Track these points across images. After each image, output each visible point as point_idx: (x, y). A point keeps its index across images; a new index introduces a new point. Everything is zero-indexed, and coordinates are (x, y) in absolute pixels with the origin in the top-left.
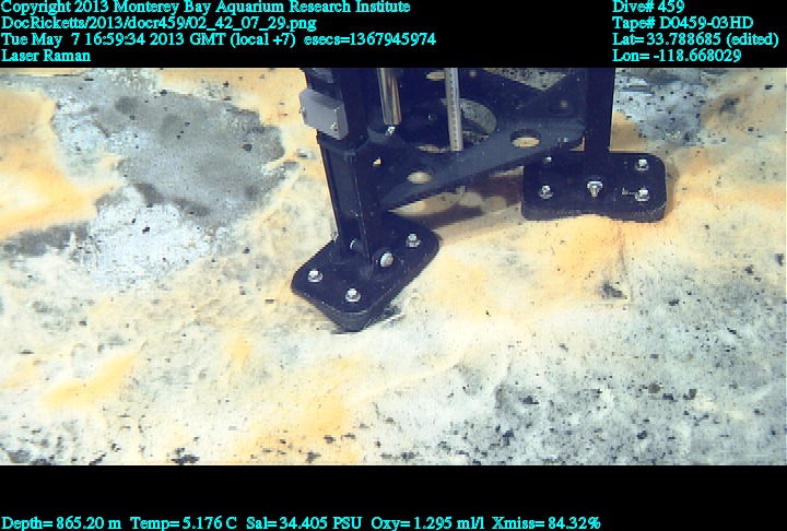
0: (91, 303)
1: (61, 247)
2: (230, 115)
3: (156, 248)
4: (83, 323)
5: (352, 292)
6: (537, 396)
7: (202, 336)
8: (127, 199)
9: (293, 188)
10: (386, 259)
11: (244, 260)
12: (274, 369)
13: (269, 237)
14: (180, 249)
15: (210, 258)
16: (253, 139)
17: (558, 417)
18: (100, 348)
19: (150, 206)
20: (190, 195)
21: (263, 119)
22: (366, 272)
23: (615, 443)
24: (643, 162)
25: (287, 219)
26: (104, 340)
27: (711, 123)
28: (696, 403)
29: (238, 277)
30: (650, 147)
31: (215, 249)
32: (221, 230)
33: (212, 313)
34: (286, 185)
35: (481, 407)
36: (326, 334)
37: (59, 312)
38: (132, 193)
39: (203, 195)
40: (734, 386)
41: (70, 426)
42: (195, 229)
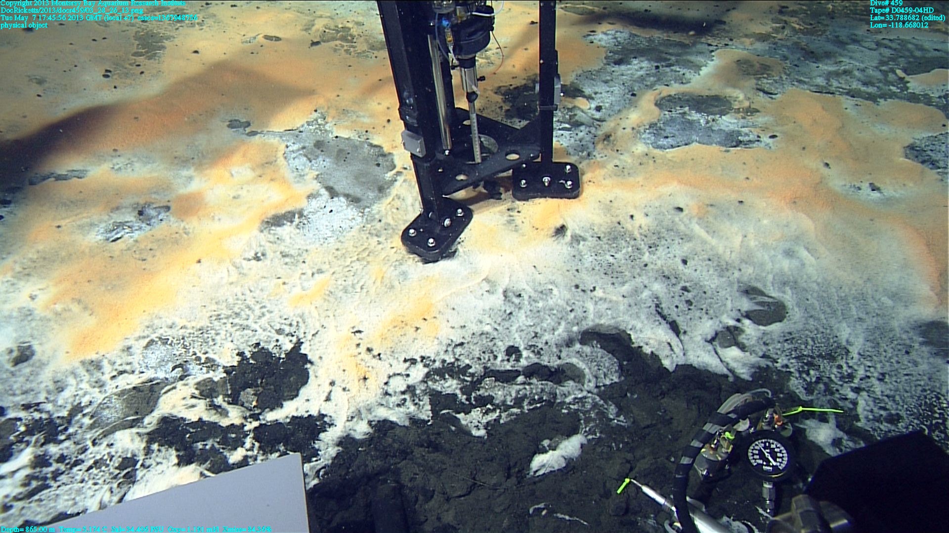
0: (307, 251)
1: (292, 222)
2: (369, 148)
3: (337, 220)
4: (304, 262)
5: (431, 240)
6: (523, 294)
7: (361, 267)
8: (321, 195)
9: (401, 185)
10: (447, 222)
11: (379, 226)
12: (396, 283)
13: (390, 213)
14: (347, 221)
15: (362, 225)
16: (381, 160)
17: (533, 303)
18: (313, 274)
19: (332, 198)
20: (351, 192)
21: (386, 149)
22: (438, 230)
23: (560, 316)
24: (568, 167)
25: (399, 203)
26: (315, 270)
27: (600, 146)
28: (595, 293)
29: (377, 235)
30: (572, 159)
31: (365, 221)
32: (367, 210)
33: (365, 254)
34: (397, 184)
35: (497, 300)
36: (420, 264)
37: (292, 256)
38: (323, 191)
39: (357, 191)
40: (613, 284)
41: (302, 316)
42: (354, 210)
